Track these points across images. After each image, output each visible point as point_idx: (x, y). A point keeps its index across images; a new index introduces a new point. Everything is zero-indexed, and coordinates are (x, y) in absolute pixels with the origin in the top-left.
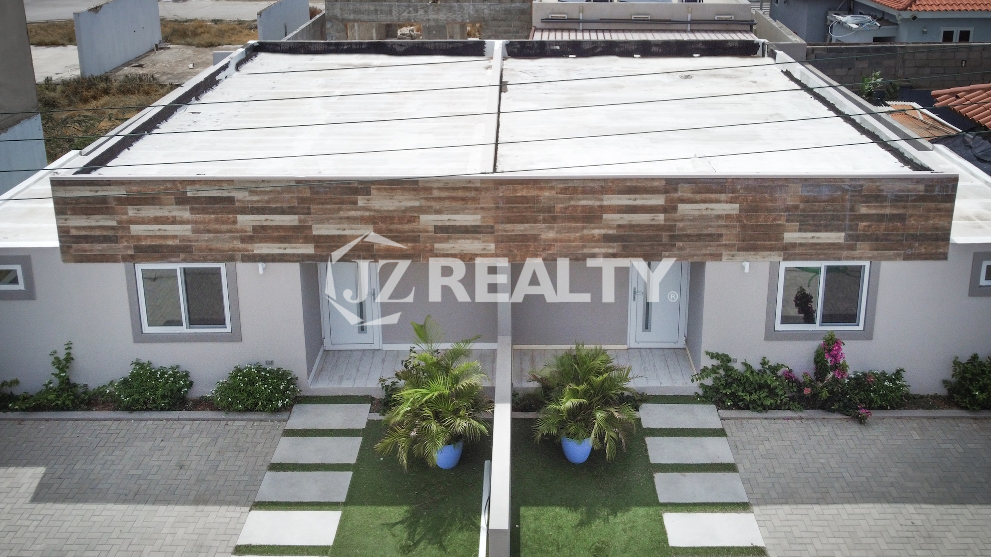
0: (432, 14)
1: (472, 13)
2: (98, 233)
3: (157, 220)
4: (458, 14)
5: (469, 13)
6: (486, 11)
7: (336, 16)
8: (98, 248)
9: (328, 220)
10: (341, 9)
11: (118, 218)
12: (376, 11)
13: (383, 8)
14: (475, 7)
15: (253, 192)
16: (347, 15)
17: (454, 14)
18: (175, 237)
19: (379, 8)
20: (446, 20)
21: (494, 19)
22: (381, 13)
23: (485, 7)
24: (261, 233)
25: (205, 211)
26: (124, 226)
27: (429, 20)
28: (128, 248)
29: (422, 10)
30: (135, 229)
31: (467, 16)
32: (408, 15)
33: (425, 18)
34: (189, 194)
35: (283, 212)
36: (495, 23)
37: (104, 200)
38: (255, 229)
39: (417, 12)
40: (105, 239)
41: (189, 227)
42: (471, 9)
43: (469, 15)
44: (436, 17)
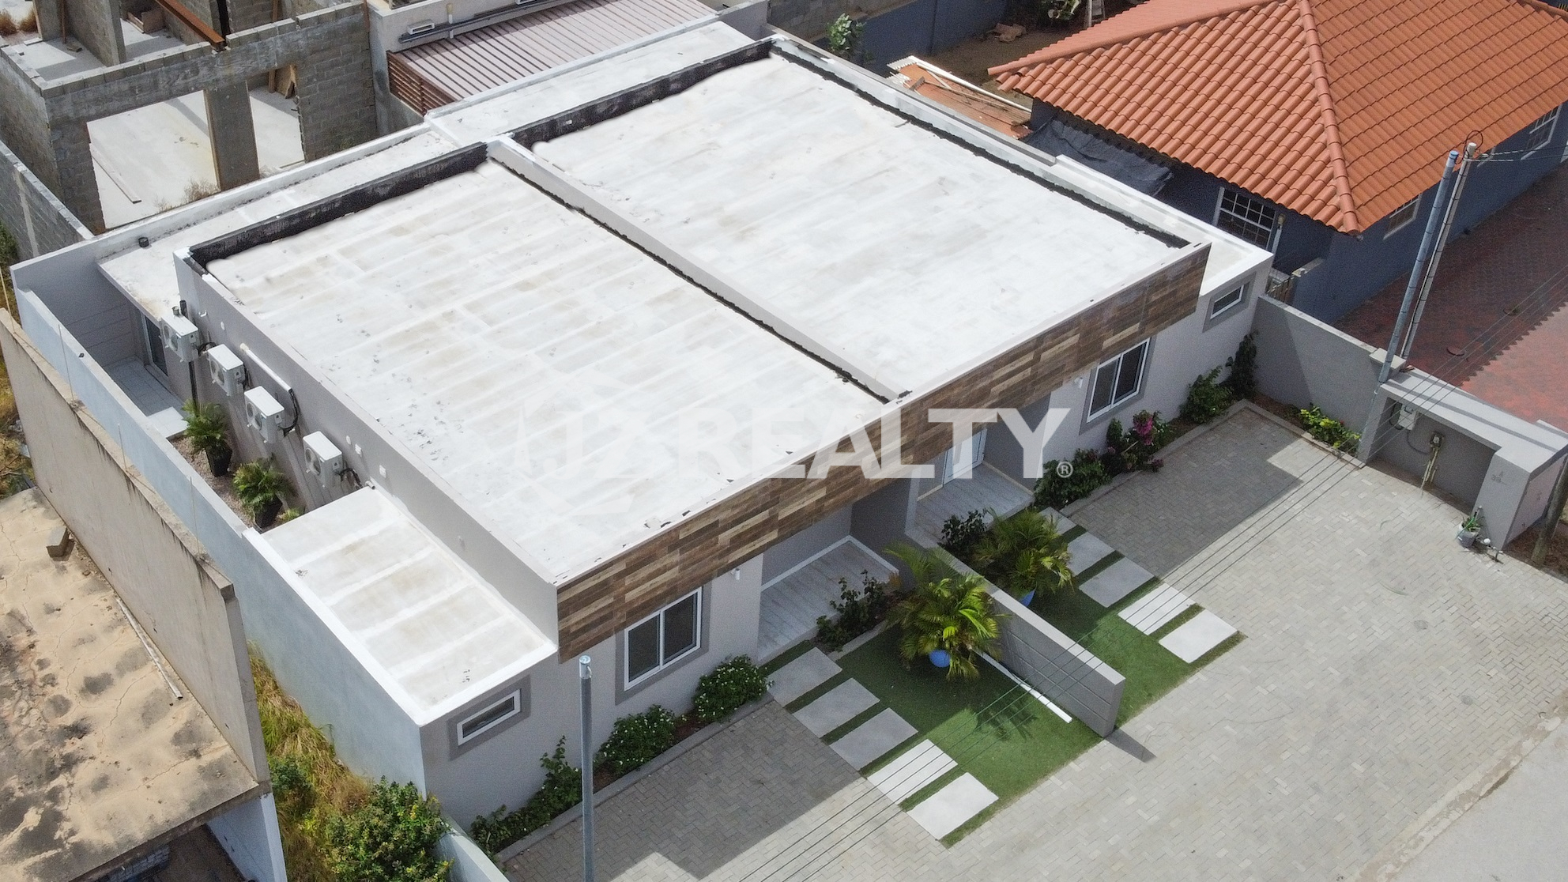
0: (221, 70)
1: (280, 50)
2: (594, 618)
3: (651, 577)
4: (261, 59)
5: (277, 51)
6: (301, 42)
7: (68, 117)
8: (595, 631)
9: (792, 501)
10: (75, 103)
11: (613, 594)
12: (132, 89)
13: (143, 82)
14: (284, 41)
15: (734, 507)
16: (84, 111)
17: (256, 59)
18: (663, 585)
19: (136, 84)
20: (245, 73)
21: (313, 52)
22: (141, 91)
23: (300, 36)
24: (738, 541)
25: (693, 546)
26: (620, 599)
27: (217, 80)
28: (621, 617)
29: (206, 68)
30: (629, 596)
31: (275, 58)
32: (183, 82)
33: (210, 80)
34: (681, 537)
35: (758, 512)
36: (316, 57)
37: (605, 583)
38: (732, 540)
39: (197, 72)
40: (602, 620)
41: (677, 568)
42: (279, 45)
43: (277, 56)
44: (227, 72)
